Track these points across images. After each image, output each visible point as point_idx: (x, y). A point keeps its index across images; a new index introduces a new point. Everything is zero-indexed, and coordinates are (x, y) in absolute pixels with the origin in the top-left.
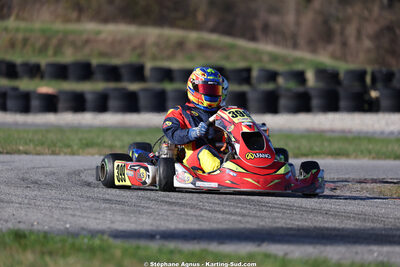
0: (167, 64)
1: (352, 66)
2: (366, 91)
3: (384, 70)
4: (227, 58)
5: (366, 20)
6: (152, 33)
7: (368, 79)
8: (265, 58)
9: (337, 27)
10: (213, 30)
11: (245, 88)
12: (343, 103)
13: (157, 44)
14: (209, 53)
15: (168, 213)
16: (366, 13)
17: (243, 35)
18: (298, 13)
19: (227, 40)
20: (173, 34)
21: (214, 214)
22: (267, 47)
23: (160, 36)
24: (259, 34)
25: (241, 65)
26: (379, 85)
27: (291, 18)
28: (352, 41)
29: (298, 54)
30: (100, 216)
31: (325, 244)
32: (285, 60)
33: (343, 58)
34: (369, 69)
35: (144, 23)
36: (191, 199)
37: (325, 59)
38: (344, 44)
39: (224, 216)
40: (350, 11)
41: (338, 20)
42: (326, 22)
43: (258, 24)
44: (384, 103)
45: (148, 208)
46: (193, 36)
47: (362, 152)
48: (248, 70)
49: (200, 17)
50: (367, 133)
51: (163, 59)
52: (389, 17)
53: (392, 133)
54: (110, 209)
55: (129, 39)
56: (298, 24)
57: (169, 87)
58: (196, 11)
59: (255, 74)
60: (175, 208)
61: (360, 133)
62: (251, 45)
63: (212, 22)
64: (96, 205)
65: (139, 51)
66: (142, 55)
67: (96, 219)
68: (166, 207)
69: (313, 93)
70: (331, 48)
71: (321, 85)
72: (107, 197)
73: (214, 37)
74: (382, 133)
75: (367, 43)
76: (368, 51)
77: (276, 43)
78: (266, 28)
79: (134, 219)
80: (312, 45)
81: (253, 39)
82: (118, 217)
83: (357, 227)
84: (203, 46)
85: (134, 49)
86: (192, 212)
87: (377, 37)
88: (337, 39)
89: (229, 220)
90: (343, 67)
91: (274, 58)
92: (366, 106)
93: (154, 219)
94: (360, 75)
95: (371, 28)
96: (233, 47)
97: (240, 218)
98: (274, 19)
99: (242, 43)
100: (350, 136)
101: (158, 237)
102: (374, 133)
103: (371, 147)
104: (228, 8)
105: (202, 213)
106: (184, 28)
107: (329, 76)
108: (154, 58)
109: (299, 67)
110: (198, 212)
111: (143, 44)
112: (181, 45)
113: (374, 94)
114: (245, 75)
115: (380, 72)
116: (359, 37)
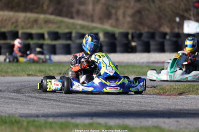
0: (29, 31)
1: (122, 30)
2: (129, 42)
3: (138, 32)
4: (59, 27)
5: (128, 7)
6: (21, 16)
7: (130, 37)
8: (78, 27)
9: (113, 11)
10: (52, 14)
11: (69, 42)
12: (118, 49)
13: (24, 21)
14: (50, 25)
15: (43, 104)
16: (127, 4)
17: (66, 16)
18: (94, 4)
19: (59, 18)
20: (32, 16)
21: (66, 104)
22: (79, 22)
23: (25, 17)
24: (75, 15)
25: (66, 31)
26: (135, 39)
27: (90, 7)
28: (121, 18)
29: (94, 25)
30: (10, 106)
31: (124, 118)
32: (88, 28)
33: (117, 26)
34: (130, 31)
35: (17, 11)
36: (53, 97)
37: (108, 27)
38: (117, 20)
39: (71, 105)
40: (119, 3)
41: (113, 7)
42: (107, 9)
43: (74, 10)
44: (139, 48)
45: (33, 102)
46: (42, 16)
47: (131, 72)
48: (70, 33)
49: (45, 7)
50: (131, 63)
51: (27, 28)
52: (138, 6)
53: (143, 63)
54: (14, 102)
55: (10, 19)
56: (94, 10)
57: (31, 42)
58: (43, 4)
59: (73, 35)
60: (46, 101)
61: (127, 63)
62: (71, 21)
63: (51, 10)
64: (7, 101)
65: (15, 25)
66: (16, 26)
67: (8, 107)
68: (41, 101)
69: (103, 44)
70: (110, 22)
71: (106, 40)
72: (11, 97)
73: (52, 17)
74: (138, 63)
75: (128, 19)
76: (129, 23)
77: (83, 20)
78: (78, 12)
79: (26, 107)
80: (101, 20)
81: (72, 18)
82: (19, 107)
83: (138, 109)
84: (47, 22)
85: (13, 23)
86: (54, 103)
87: (133, 16)
88: (114, 17)
89: (74, 107)
90: (117, 31)
91: (83, 27)
92: (130, 50)
93: (37, 107)
94: (126, 35)
95: (130, 12)
96: (62, 22)
97: (79, 106)
98: (82, 8)
99: (67, 20)
100: (123, 64)
101: (40, 116)
102: (135, 63)
103: (135, 70)
104: (59, 3)
105: (60, 103)
106: (37, 13)
107: (111, 36)
108: (23, 28)
109: (95, 31)
110: (58, 103)
111: (17, 21)
112: (36, 21)
113: (133, 44)
114: (68, 36)
115: (136, 33)
116: (124, 16)
